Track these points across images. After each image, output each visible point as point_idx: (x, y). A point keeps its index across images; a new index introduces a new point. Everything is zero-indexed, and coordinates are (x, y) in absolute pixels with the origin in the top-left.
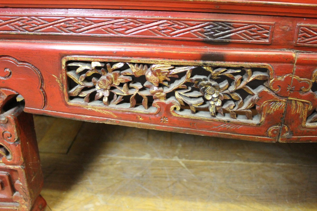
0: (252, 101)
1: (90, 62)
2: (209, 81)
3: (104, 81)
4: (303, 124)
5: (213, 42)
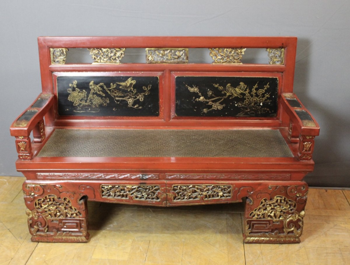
0: (156, 195)
3: (113, 191)
4: (173, 201)
5: (143, 179)
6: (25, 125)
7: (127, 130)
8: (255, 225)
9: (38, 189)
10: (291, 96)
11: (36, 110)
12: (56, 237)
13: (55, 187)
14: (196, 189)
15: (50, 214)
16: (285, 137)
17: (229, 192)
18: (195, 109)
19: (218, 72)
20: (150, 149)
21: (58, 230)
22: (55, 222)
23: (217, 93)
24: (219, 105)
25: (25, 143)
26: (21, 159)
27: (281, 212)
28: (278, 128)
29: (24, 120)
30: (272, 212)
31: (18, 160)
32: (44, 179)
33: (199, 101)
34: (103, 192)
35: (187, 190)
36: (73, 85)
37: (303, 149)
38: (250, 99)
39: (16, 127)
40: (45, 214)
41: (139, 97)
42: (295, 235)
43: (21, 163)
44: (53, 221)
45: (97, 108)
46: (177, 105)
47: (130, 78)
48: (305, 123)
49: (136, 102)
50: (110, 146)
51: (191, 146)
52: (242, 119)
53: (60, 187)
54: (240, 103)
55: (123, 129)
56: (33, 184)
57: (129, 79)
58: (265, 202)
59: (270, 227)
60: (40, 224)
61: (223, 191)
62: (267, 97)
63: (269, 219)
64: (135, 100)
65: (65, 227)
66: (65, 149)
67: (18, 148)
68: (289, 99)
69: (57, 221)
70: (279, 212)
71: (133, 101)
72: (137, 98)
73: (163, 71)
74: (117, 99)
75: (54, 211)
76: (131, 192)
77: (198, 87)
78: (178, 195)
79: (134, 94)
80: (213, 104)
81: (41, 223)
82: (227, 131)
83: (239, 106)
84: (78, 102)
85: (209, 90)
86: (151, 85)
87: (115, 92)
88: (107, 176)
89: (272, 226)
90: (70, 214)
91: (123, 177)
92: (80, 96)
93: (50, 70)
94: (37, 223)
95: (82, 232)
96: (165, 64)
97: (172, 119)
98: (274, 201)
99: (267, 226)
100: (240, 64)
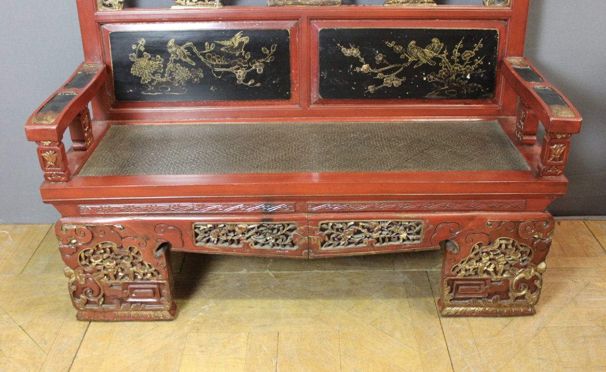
0: (291, 239)
1: (206, 225)
2: (267, 231)
3: (214, 234)
4: (320, 249)
5: (266, 213)
6: (53, 121)
7: (237, 125)
8: (460, 287)
9: (82, 232)
10: (520, 62)
11: (73, 92)
12: (119, 313)
13: (112, 229)
14: (360, 229)
15: (105, 275)
16: (511, 135)
17: (418, 233)
18: (354, 86)
19: (394, 21)
20: (278, 158)
21: (122, 301)
22: (115, 288)
23: (393, 57)
24: (395, 79)
25: (55, 152)
26: (50, 181)
27: (505, 265)
28: (496, 119)
29: (52, 112)
30: (491, 264)
31: (44, 183)
32: (93, 215)
33: (360, 72)
34: (197, 235)
35: (344, 231)
36: (139, 48)
37: (550, 157)
38: (450, 67)
39: (35, 124)
40: (98, 275)
41: (256, 66)
42: (528, 303)
43: (50, 189)
44: (112, 286)
45: (183, 86)
46: (321, 79)
47: (239, 33)
48: (554, 111)
49: (251, 75)
50: (206, 154)
51: (348, 151)
52: (435, 103)
53: (122, 228)
54: (432, 75)
55: (229, 122)
56: (74, 224)
57: (238, 35)
58: (480, 248)
59: (486, 289)
60: (90, 292)
61: (407, 230)
62: (479, 64)
63: (485, 276)
64: (248, 71)
65: (134, 295)
66: (128, 161)
67: (43, 162)
68: (519, 67)
69: (118, 285)
70: (502, 264)
71: (244, 73)
72: (251, 67)
73: (298, 19)
74: (217, 70)
75: (113, 270)
76: (247, 236)
77: (358, 47)
78: (329, 238)
79: (246, 61)
80: (384, 78)
81: (91, 289)
82: (408, 124)
83: (430, 80)
84: (148, 77)
85: (377, 52)
86: (276, 45)
87: (214, 57)
88: (203, 208)
89: (490, 288)
90: (142, 274)
91: (232, 208)
92: (152, 66)
93: (96, 21)
94: (85, 290)
95: (163, 304)
96: (301, 6)
97: (314, 104)
98: (496, 246)
99: (480, 289)
100: (432, 6)
